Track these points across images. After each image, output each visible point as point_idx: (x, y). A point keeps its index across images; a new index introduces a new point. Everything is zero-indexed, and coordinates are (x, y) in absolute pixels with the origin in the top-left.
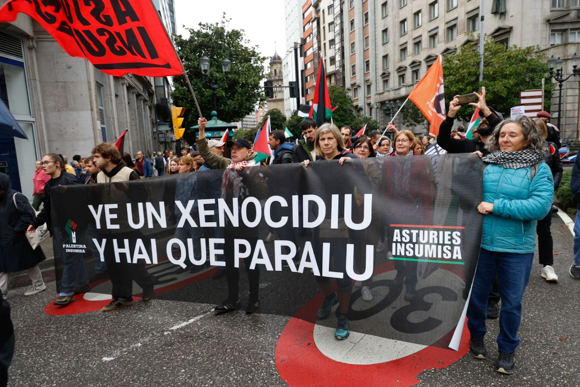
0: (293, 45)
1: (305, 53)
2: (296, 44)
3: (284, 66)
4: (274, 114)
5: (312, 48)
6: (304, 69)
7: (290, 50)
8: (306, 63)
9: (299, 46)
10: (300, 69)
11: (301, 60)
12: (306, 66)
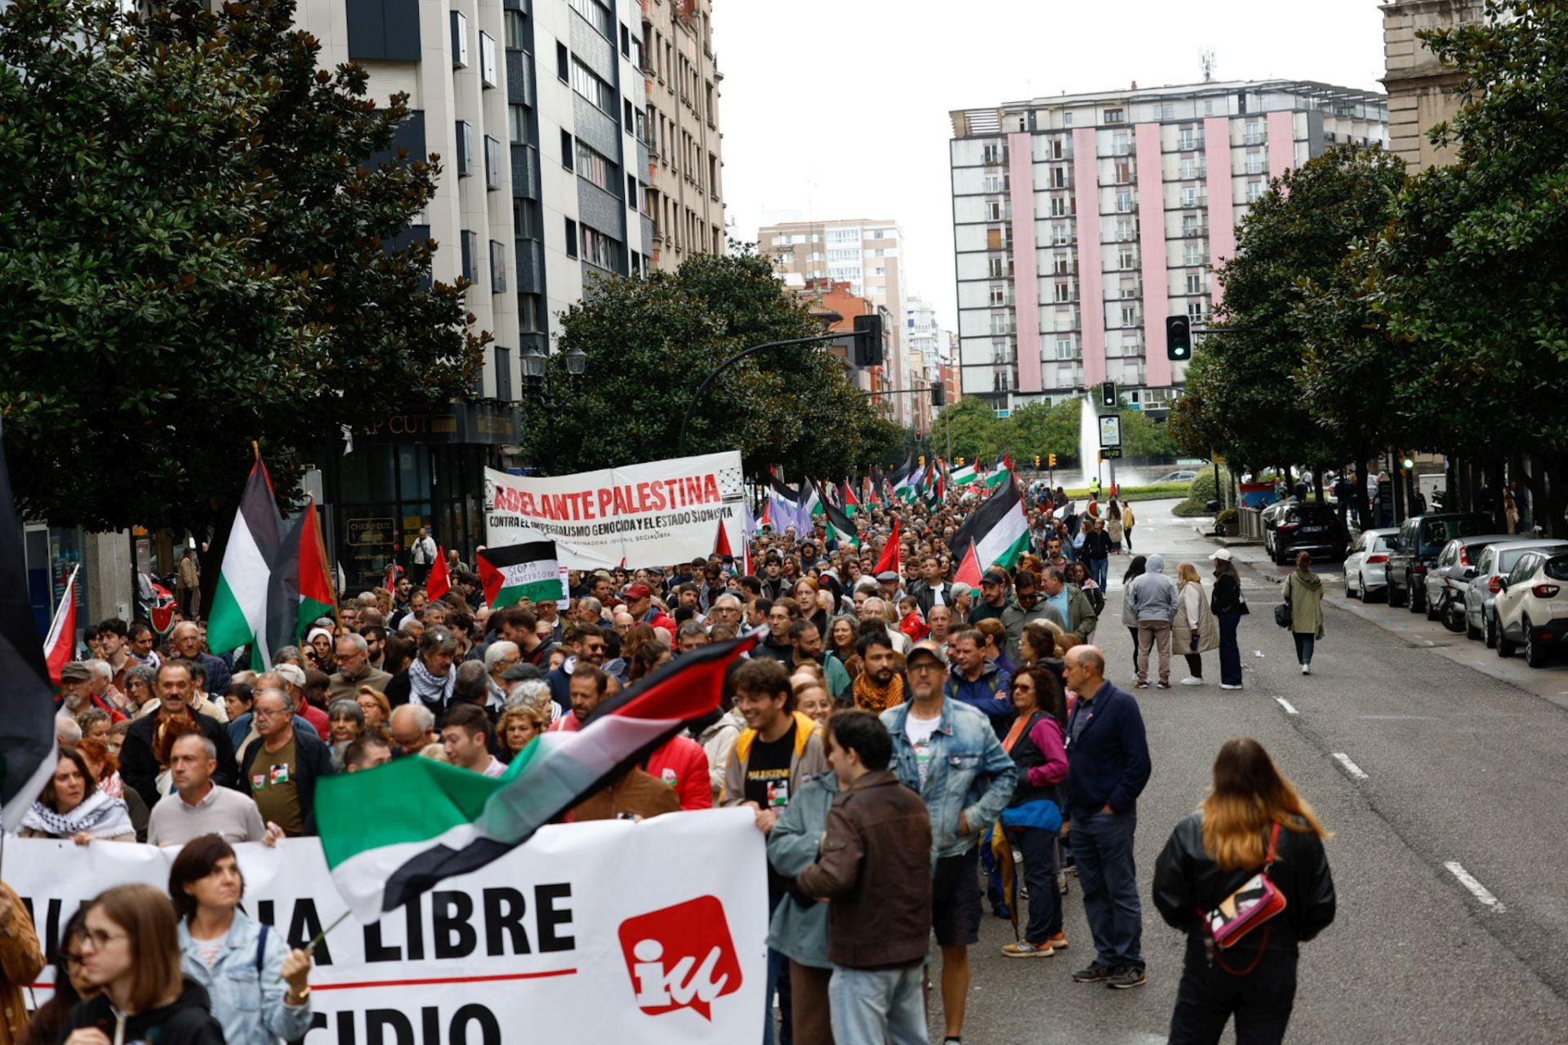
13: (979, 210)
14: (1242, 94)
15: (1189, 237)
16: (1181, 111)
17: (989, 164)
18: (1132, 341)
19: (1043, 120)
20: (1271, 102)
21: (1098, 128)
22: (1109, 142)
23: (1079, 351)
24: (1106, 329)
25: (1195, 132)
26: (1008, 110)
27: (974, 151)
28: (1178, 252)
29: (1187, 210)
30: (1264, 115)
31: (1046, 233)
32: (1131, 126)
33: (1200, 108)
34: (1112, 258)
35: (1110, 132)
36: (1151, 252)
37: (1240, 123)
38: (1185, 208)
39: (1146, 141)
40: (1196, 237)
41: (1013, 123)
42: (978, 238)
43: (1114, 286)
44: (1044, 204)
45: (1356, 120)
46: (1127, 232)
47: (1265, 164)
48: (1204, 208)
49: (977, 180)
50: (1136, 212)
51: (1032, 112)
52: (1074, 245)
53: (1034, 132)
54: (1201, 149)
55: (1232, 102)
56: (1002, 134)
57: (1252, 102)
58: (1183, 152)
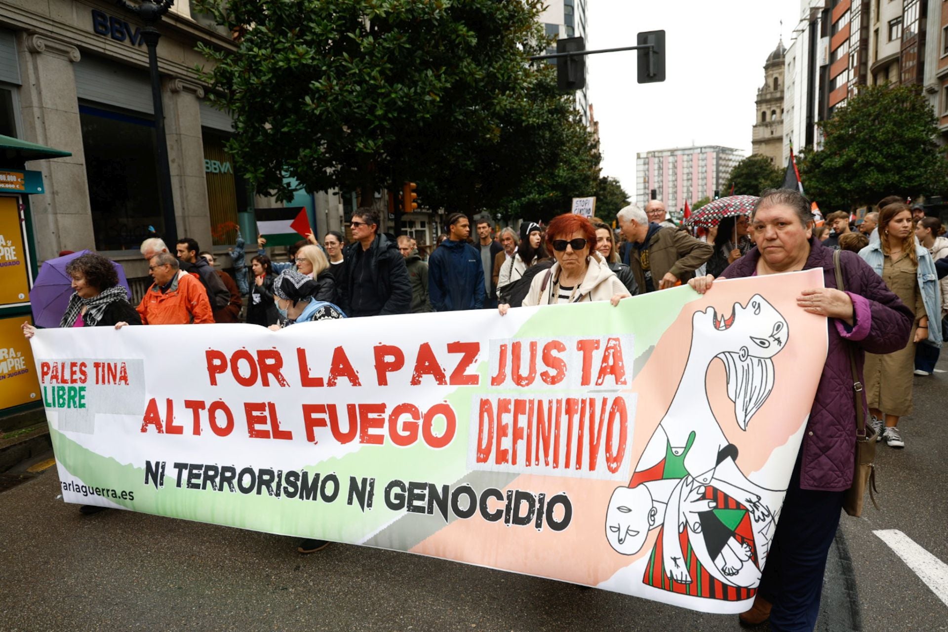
0: (807, 14)
1: (835, 26)
2: (814, 10)
3: (789, 65)
4: (753, 165)
5: (849, 12)
6: (827, 62)
7: (800, 28)
8: (833, 50)
9: (820, 15)
10: (819, 63)
11: (822, 44)
12: (833, 54)
13: (642, 174)
14: (701, 148)
15: (688, 180)
16: (687, 152)
17: (645, 164)
18: (674, 202)
19: (657, 154)
20: (707, 150)
21: (669, 156)
22: (671, 159)
25: (690, 156)
26: (648, 153)
27: (642, 161)
28: (685, 183)
29: (688, 174)
30: (706, 153)
31: (656, 179)
32: (676, 156)
33: (691, 152)
34: (671, 184)
35: (671, 157)
36: (679, 183)
37: (701, 155)
39: (679, 159)
41: (650, 155)
42: (642, 180)
43: (671, 190)
44: (656, 173)
45: (727, 154)
46: (674, 179)
47: (706, 164)
48: (691, 174)
49: (642, 167)
50: (676, 174)
51: (654, 152)
52: (662, 181)
53: (655, 157)
54: (692, 160)
55: (699, 150)
56: (647, 158)
57: (703, 150)
58: (688, 161)
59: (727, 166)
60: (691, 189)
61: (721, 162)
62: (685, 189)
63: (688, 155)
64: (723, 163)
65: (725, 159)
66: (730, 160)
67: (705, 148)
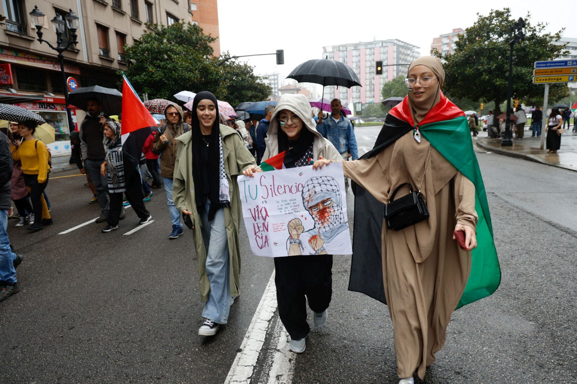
14: (383, 42)
16: (369, 46)
18: (358, 94)
19: (341, 49)
20: (388, 44)
21: (353, 50)
22: (355, 53)
23: (347, 96)
24: (353, 92)
25: (372, 50)
26: (334, 47)
28: (368, 76)
30: (387, 46)
32: (359, 49)
33: (373, 46)
35: (355, 51)
37: (382, 48)
38: (369, 67)
39: (362, 53)
40: (372, 73)
41: (335, 50)
46: (358, 72)
47: (387, 57)
50: (360, 67)
51: (339, 47)
53: (339, 51)
54: (374, 54)
55: (380, 44)
56: (333, 52)
57: (384, 44)
58: (370, 55)
59: (406, 60)
60: (373, 81)
61: (400, 56)
62: (368, 83)
63: (370, 49)
64: (403, 57)
65: (403, 54)
66: (409, 55)
67: (386, 42)
